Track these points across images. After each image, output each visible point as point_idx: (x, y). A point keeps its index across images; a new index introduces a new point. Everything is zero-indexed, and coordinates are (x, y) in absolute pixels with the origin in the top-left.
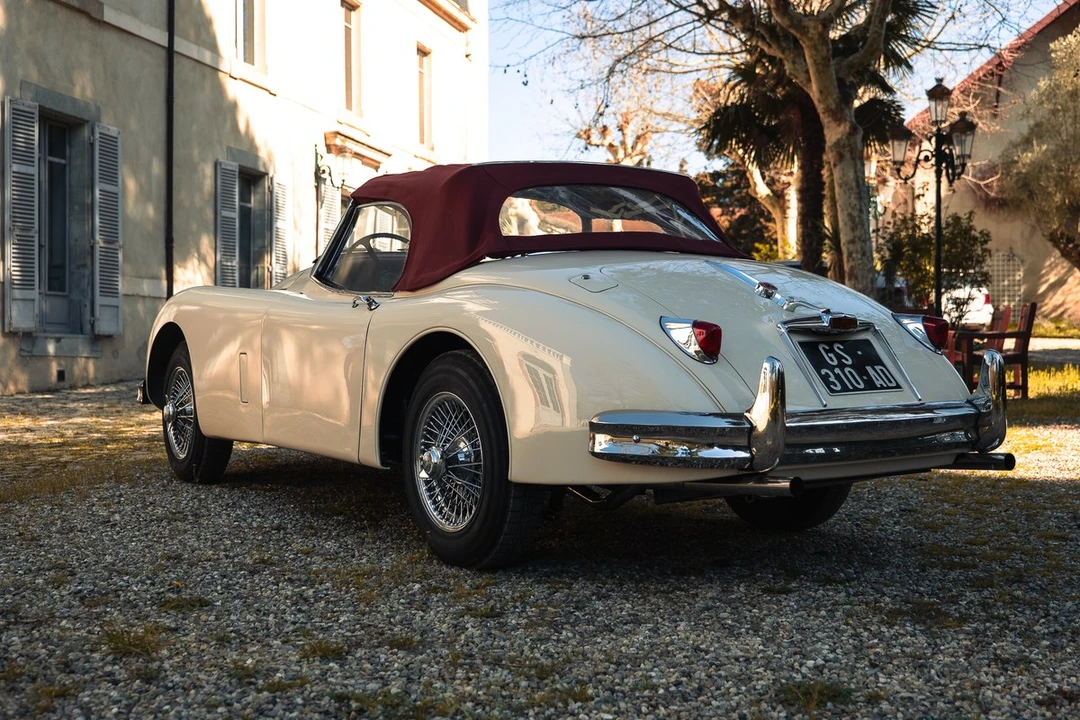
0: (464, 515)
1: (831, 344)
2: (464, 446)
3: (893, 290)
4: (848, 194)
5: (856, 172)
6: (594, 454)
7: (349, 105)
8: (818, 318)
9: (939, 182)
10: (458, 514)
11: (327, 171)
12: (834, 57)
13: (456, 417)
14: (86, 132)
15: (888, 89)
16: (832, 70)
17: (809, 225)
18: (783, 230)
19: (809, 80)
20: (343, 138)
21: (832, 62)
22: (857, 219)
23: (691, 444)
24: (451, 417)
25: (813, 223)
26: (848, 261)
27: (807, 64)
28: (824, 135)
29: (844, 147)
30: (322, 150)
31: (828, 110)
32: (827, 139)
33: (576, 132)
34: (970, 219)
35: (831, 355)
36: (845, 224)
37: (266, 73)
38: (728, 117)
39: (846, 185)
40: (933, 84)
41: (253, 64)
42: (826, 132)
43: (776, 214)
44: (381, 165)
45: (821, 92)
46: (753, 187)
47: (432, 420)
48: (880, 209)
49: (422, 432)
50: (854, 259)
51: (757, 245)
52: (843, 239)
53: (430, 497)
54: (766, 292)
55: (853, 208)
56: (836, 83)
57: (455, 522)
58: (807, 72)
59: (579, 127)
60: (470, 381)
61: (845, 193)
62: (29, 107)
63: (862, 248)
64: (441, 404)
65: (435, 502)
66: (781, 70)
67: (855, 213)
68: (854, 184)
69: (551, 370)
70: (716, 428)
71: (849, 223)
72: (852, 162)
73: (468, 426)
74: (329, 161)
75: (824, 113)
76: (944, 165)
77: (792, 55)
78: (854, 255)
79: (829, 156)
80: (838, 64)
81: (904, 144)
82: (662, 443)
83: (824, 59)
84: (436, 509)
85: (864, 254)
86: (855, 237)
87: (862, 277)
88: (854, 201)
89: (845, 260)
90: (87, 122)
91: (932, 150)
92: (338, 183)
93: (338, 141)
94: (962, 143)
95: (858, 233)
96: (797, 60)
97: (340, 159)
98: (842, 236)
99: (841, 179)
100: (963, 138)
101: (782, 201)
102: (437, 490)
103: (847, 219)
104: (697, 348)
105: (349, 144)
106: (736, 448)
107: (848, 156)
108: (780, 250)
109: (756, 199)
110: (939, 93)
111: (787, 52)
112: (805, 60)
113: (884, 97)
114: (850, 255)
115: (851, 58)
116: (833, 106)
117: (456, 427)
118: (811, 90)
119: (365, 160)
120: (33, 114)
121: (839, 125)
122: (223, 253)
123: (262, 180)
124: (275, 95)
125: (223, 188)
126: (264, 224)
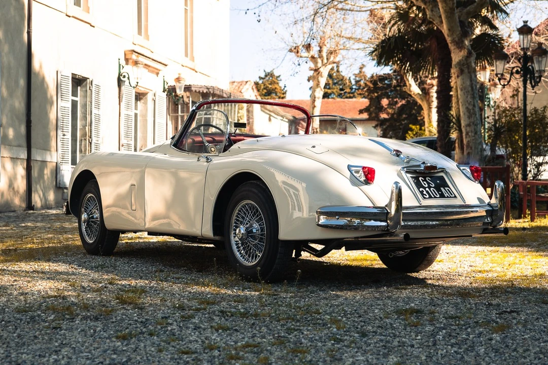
0: (256, 258)
1: (425, 178)
2: (256, 226)
3: (495, 157)
4: (466, 95)
5: (471, 81)
6: (319, 225)
7: (140, 33)
8: (419, 166)
9: (525, 87)
10: (252, 258)
11: (127, 76)
12: (457, 8)
13: (252, 212)
15: (493, 27)
16: (457, 15)
17: (442, 114)
18: (429, 116)
19: (442, 22)
20: (137, 54)
21: (456, 11)
22: (472, 111)
23: (362, 219)
24: (249, 213)
25: (445, 113)
26: (466, 138)
27: (440, 13)
28: (451, 57)
29: (463, 65)
30: (123, 62)
31: (453, 41)
32: (453, 60)
33: (289, 48)
34: (544, 111)
35: (425, 182)
36: (464, 114)
37: (89, 13)
38: (390, 45)
39: (465, 89)
40: (522, 24)
41: (80, 7)
42: (452, 55)
43: (425, 106)
44: (160, 72)
45: (449, 30)
46: (408, 87)
47: (239, 214)
48: (492, 103)
49: (233, 221)
50: (469, 137)
51: (411, 126)
52: (463, 123)
53: (238, 251)
54: (397, 154)
55: (469, 104)
56: (459, 24)
57: (251, 261)
58: (440, 17)
59: (292, 44)
60: (260, 194)
61: (464, 94)
63: (475, 129)
64: (244, 206)
65: (240, 253)
66: (424, 14)
67: (471, 107)
68: (470, 88)
69: (297, 190)
70: (372, 213)
71: (467, 114)
72: (469, 75)
73: (258, 216)
74: (128, 69)
75: (451, 43)
76: (528, 76)
77: (431, 6)
78: (470, 134)
79: (454, 71)
80: (460, 12)
81: (503, 62)
82: (349, 219)
83: (450, 9)
84: (241, 256)
85: (476, 133)
86: (470, 122)
87: (475, 148)
88: (469, 99)
89: (464, 137)
91: (521, 67)
92: (133, 84)
93: (134, 57)
94: (540, 62)
95: (472, 120)
96: (434, 9)
97: (135, 68)
98: (462, 122)
99: (462, 85)
100: (540, 59)
101: (427, 97)
102: (242, 248)
103: (465, 111)
104: (364, 179)
105: (141, 59)
106: (381, 221)
107: (466, 71)
108: (426, 129)
109: (410, 95)
110: (525, 30)
111: (428, 4)
112: (439, 8)
113: (490, 32)
114: (467, 134)
115: (468, 8)
116: (457, 39)
117: (251, 217)
118: (443, 28)
119: (150, 68)
121: (461, 51)
122: (62, 130)
123: (85, 83)
124: (94, 27)
125: (62, 88)
126: (86, 111)
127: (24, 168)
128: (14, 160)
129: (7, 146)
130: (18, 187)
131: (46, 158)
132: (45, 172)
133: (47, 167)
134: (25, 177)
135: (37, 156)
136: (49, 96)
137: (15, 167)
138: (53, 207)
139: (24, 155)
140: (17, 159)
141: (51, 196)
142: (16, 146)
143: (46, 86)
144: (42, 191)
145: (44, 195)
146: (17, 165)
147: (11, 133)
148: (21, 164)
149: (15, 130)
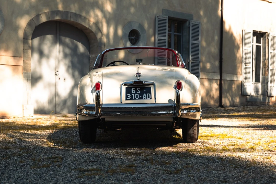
14: (187, 23)
62: (165, 18)
90: (188, 20)
120: (166, 20)
122: (245, 63)
123: (265, 35)
124: (271, 3)
125: (245, 39)
126: (266, 51)
127: (218, 84)
128: (210, 80)
129: (205, 73)
130: (213, 95)
131: (233, 79)
132: (233, 86)
133: (234, 84)
134: (219, 90)
135: (227, 77)
136: (236, 44)
137: (211, 84)
138: (239, 106)
139: (218, 77)
140: (213, 79)
141: (237, 100)
142: (212, 73)
143: (233, 38)
144: (231, 97)
145: (232, 99)
146: (213, 83)
147: (208, 66)
148: (216, 82)
149: (211, 64)
